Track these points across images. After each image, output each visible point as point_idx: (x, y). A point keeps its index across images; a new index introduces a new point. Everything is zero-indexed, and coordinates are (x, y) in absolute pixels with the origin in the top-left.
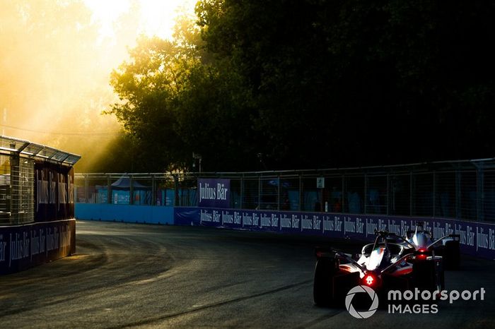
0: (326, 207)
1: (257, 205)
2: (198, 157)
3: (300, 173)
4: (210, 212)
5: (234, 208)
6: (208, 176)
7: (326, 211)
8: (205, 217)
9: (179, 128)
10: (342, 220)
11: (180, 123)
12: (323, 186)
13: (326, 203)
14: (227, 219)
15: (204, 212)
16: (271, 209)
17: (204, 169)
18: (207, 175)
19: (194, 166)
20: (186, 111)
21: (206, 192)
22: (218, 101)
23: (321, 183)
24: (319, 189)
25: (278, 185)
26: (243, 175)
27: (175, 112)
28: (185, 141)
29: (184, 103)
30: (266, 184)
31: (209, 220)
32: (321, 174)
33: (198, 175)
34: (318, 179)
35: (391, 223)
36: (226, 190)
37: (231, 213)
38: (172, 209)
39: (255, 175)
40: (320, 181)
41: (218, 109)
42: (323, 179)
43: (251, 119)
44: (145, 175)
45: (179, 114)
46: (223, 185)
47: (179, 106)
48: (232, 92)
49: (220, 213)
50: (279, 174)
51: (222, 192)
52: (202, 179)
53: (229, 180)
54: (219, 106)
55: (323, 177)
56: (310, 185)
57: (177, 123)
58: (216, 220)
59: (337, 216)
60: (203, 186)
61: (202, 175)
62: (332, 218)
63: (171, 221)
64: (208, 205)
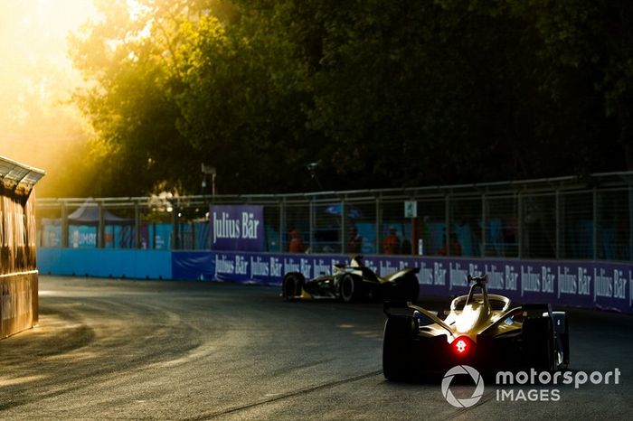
0: (420, 247)
1: (307, 246)
2: (210, 172)
3: (377, 194)
4: (231, 258)
5: (268, 250)
6: (225, 202)
7: (421, 253)
8: (223, 266)
9: (186, 125)
10: (446, 267)
11: (186, 116)
12: (415, 215)
13: (421, 241)
14: (260, 269)
15: (220, 258)
16: (330, 252)
17: (219, 191)
18: (223, 199)
19: (204, 185)
20: (196, 98)
21: (223, 227)
22: (247, 82)
23: (411, 209)
24: (409, 220)
25: (342, 214)
26: (283, 200)
27: (179, 100)
28: (194, 146)
29: (192, 85)
30: (321, 211)
31: (229, 271)
32: (411, 196)
33: (210, 199)
34: (407, 204)
35: (526, 271)
36: (257, 223)
37: (266, 259)
38: (168, 255)
39: (303, 198)
40: (410, 207)
41: (247, 96)
42: (415, 204)
43: (302, 110)
44: (124, 201)
45: (186, 103)
46: (251, 216)
47: (186, 90)
48: (271, 68)
49: (247, 259)
50: (343, 196)
51: (250, 226)
52: (217, 207)
53: (262, 207)
54: (248, 89)
55: (416, 199)
56: (395, 213)
57: (182, 117)
58: (241, 270)
59: (439, 262)
60: (219, 217)
61: (216, 199)
62: (430, 266)
63: (168, 273)
64: (227, 247)
